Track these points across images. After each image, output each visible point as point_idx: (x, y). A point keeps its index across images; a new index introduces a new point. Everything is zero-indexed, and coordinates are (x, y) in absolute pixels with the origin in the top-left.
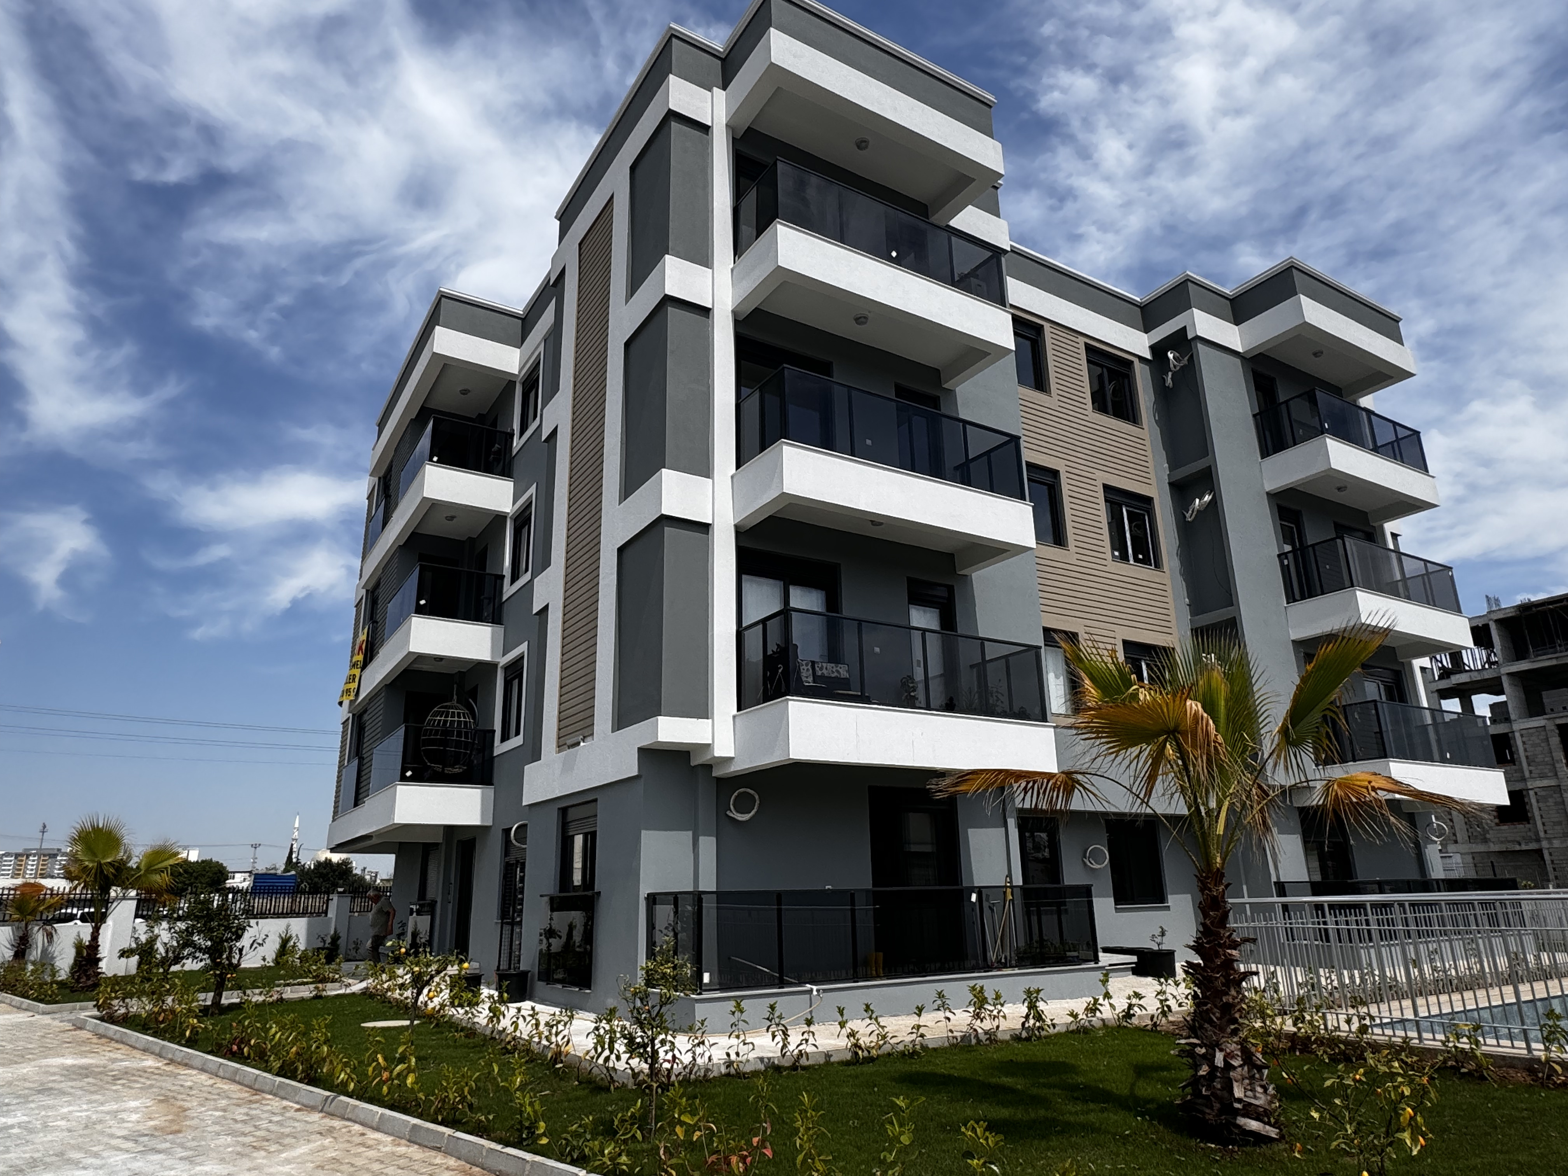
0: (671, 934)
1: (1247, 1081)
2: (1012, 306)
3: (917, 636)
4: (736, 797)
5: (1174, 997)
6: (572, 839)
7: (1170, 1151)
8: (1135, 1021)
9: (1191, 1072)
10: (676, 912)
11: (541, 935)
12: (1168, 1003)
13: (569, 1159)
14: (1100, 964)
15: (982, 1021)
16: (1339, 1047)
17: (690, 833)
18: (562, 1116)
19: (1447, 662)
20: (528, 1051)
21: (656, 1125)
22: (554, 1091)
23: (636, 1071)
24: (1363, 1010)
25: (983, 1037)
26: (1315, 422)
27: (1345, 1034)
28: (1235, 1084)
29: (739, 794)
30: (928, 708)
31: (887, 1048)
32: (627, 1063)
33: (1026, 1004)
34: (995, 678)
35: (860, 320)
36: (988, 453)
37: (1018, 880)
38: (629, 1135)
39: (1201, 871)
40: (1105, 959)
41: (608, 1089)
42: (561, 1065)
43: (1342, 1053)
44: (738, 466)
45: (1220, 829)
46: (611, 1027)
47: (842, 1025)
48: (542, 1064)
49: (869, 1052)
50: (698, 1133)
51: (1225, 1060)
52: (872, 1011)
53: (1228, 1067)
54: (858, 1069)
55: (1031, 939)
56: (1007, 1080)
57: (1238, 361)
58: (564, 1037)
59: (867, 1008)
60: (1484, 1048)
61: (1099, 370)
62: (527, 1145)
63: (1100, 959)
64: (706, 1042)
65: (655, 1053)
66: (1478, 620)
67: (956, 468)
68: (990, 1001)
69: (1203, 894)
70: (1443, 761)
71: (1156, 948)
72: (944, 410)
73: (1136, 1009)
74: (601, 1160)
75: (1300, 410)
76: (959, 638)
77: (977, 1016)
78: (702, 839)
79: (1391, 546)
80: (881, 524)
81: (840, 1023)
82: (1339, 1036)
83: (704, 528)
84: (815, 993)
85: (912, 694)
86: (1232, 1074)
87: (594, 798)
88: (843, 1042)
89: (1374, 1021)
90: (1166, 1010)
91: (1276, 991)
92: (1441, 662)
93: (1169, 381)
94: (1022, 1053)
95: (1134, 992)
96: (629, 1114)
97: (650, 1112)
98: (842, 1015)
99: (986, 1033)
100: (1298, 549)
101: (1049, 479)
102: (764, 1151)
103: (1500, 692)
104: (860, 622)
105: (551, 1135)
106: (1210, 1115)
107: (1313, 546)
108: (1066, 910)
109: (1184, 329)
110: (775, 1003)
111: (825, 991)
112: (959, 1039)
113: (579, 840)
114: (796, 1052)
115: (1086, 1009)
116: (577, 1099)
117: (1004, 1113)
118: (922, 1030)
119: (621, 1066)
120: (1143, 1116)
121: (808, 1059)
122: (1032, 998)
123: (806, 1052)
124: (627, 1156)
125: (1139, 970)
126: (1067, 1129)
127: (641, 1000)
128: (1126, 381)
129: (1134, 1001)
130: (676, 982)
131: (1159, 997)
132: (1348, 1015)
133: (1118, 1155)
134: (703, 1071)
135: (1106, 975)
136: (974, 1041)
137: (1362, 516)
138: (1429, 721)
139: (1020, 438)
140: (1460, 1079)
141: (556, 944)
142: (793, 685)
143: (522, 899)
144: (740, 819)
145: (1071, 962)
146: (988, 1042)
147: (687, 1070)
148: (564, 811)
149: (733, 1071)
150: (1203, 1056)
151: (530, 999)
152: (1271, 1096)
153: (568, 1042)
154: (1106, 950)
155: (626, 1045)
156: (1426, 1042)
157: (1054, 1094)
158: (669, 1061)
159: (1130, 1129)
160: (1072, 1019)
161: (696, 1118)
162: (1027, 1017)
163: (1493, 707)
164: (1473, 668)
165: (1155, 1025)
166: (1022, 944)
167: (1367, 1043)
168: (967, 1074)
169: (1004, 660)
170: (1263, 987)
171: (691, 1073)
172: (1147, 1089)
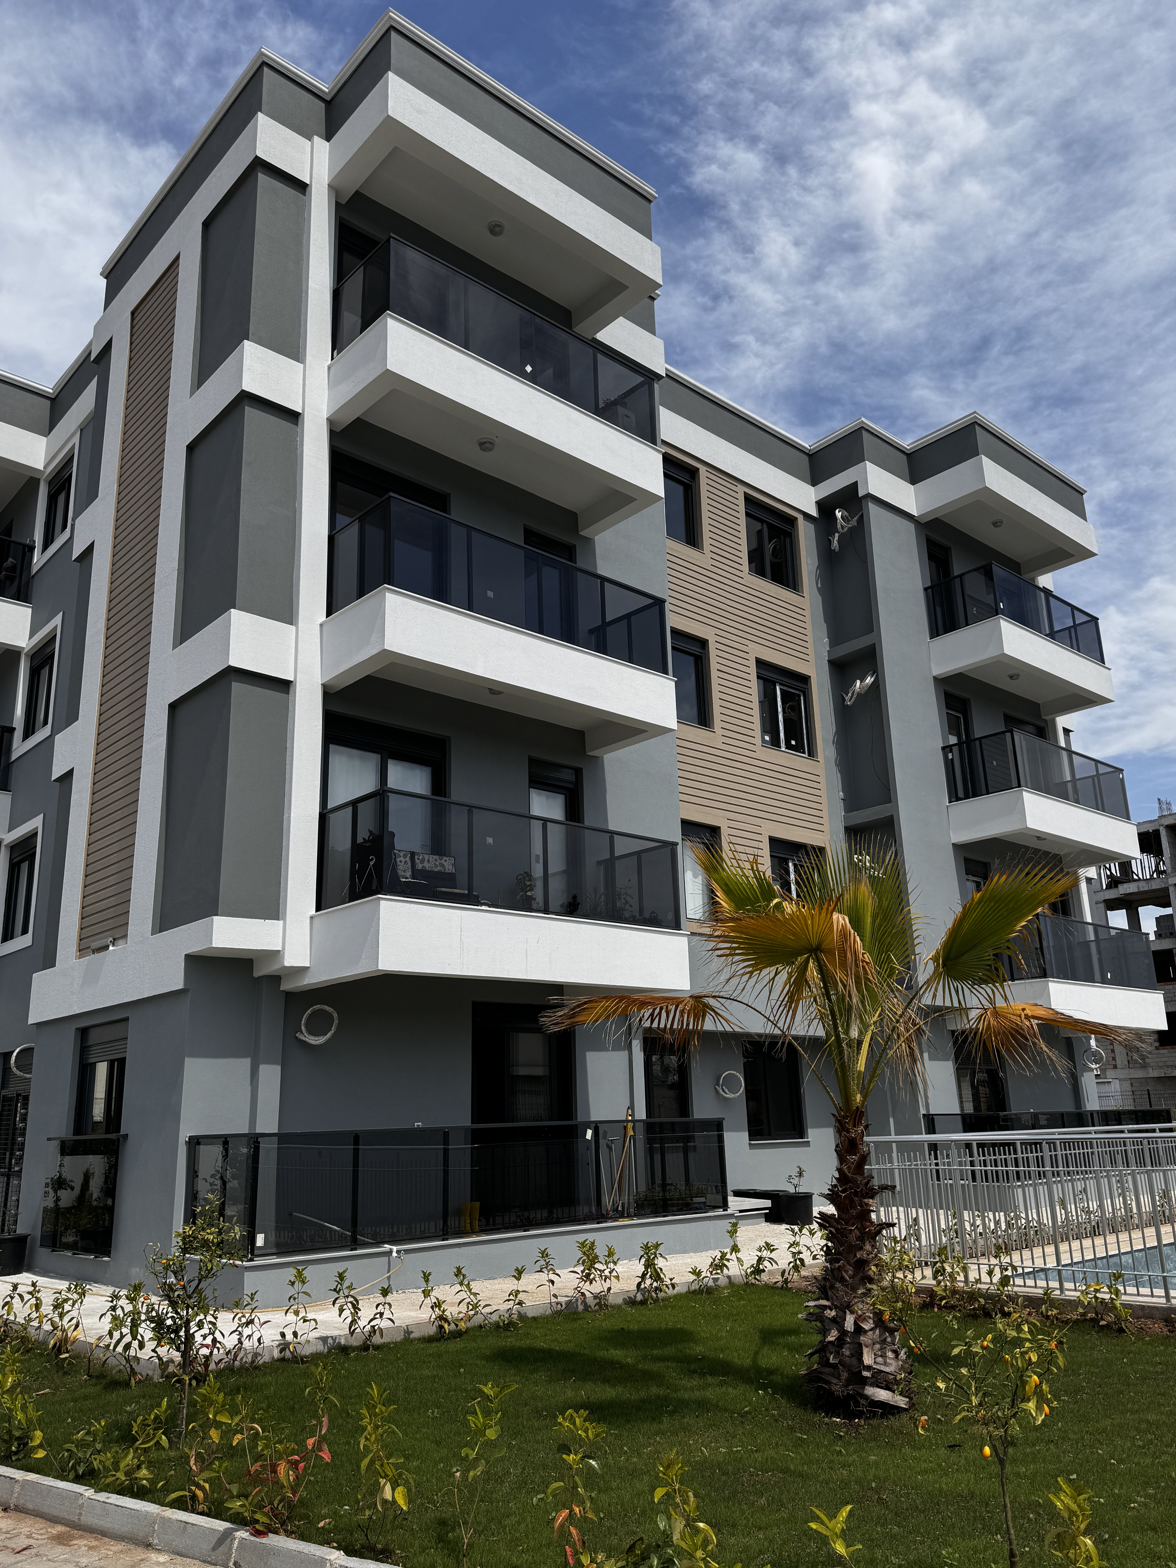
0: (219, 1182)
1: (878, 1346)
2: (664, 442)
3: (536, 828)
4: (310, 1016)
5: (808, 1248)
6: (93, 1066)
7: (792, 1429)
8: (764, 1277)
9: (818, 1338)
10: (226, 1156)
11: (47, 1185)
12: (801, 1256)
13: (72, 1475)
14: (729, 1211)
15: (591, 1283)
16: (979, 1302)
17: (247, 1062)
18: (65, 1420)
19: (1115, 870)
20: (24, 1340)
21: (187, 1426)
22: (56, 1389)
23: (165, 1360)
24: (1005, 1260)
25: (591, 1302)
26: (990, 600)
27: (986, 1287)
28: (865, 1351)
29: (314, 1013)
30: (546, 911)
31: (478, 1320)
32: (154, 1351)
33: (643, 1260)
34: (625, 877)
35: (485, 445)
36: (628, 616)
37: (641, 1113)
38: (151, 1443)
39: (839, 1110)
40: (735, 1204)
41: (127, 1384)
42: (67, 1355)
43: (983, 1308)
44: (329, 613)
45: (861, 1064)
46: (134, 1307)
47: (426, 1293)
48: (41, 1355)
49: (457, 1325)
50: (239, 1436)
51: (856, 1323)
52: (464, 1276)
53: (859, 1330)
54: (441, 1346)
55: (653, 1183)
56: (616, 1354)
57: (911, 527)
58: (72, 1319)
59: (459, 1272)
60: (1124, 1297)
61: (758, 526)
62: (18, 1460)
63: (730, 1204)
64: (256, 1320)
65: (190, 1337)
66: (1149, 825)
67: (591, 631)
68: (601, 1259)
69: (840, 1135)
70: (1104, 981)
71: (792, 1190)
72: (580, 563)
73: (766, 1263)
74: (114, 1475)
75: (975, 586)
76: (586, 830)
77: (587, 1278)
78: (263, 1069)
79: (1063, 744)
80: (499, 693)
81: (423, 1292)
82: (979, 1289)
83: (284, 686)
84: (394, 1254)
85: (529, 894)
86: (863, 1339)
87: (124, 1016)
88: (426, 1314)
89: (1016, 1271)
90: (798, 1264)
91: (918, 1239)
92: (1110, 870)
93: (835, 544)
94: (637, 1320)
95: (766, 1243)
96: (152, 1417)
97: (180, 1411)
98: (427, 1281)
99: (595, 1297)
100: (964, 743)
101: (696, 650)
102: (320, 1454)
103: (1167, 905)
104: (471, 808)
105: (50, 1446)
106: (838, 1387)
107: (980, 739)
108: (695, 1147)
109: (855, 485)
110: (345, 1272)
111: (407, 1251)
112: (564, 1306)
113: (102, 1070)
114: (368, 1328)
115: (711, 1266)
116: (86, 1398)
117: (607, 1393)
118: (521, 1296)
119: (145, 1354)
120: (765, 1390)
121: (382, 1336)
122: (650, 1254)
123: (379, 1328)
124: (147, 1468)
125: (773, 1217)
126: (680, 1407)
127: (175, 1273)
128: (788, 540)
129: (765, 1254)
130: (223, 1247)
131: (791, 1249)
132: (990, 1265)
133: (734, 1437)
134: (250, 1357)
135: (735, 1225)
136: (581, 1308)
137: (1034, 708)
138: (1092, 937)
139: (664, 601)
140: (1098, 1332)
141: (67, 1198)
142: (387, 879)
143: (23, 1144)
144: (313, 1042)
145: (697, 1209)
146: (597, 1307)
147: (231, 1356)
148: (84, 1033)
149: (288, 1354)
150: (834, 1320)
151: (30, 1269)
152: (903, 1361)
153: (77, 1326)
154: (738, 1194)
155: (153, 1329)
156: (1067, 1293)
157: (668, 1368)
158: (207, 1346)
159: (750, 1405)
160: (694, 1277)
161: (237, 1419)
162: (643, 1276)
163: (1159, 920)
164: (1141, 877)
165: (786, 1281)
166: (643, 1188)
167: (1008, 1296)
168: (570, 1347)
169: (635, 857)
170: (904, 1234)
171: (235, 1359)
172: (771, 1358)
